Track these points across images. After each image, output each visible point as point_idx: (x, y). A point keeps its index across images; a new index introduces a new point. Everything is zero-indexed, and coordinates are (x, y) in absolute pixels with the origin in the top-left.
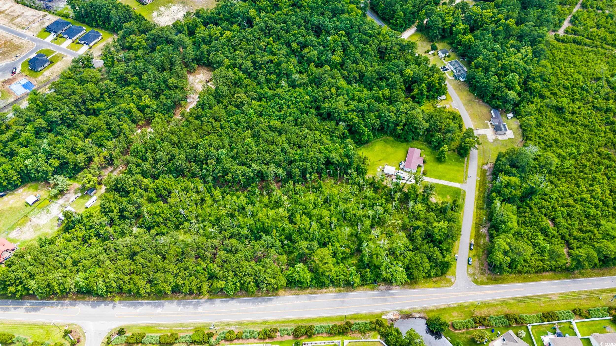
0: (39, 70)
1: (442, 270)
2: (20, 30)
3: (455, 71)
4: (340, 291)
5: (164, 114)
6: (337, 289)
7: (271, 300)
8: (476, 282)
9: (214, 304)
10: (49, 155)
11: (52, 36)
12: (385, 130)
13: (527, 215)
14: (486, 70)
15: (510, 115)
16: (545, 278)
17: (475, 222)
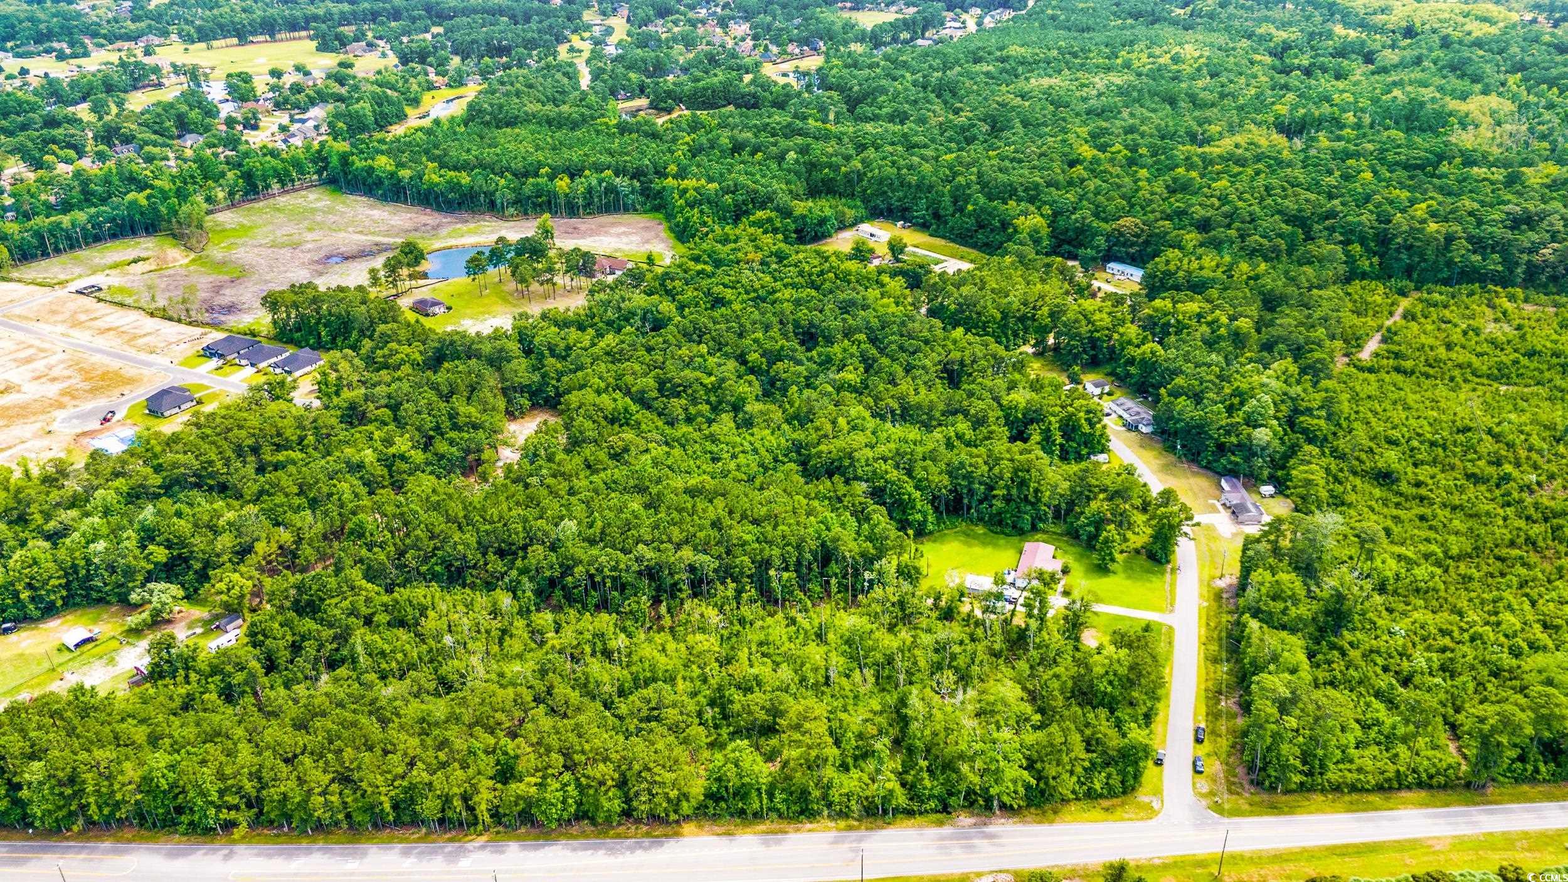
0: (167, 414)
1: (1123, 773)
2: (143, 356)
3: (1126, 416)
4: (850, 828)
5: (439, 477)
6: (842, 824)
7: (661, 844)
8: (1218, 808)
9: (503, 852)
10: (148, 536)
11: (214, 362)
12: (966, 501)
13: (1334, 666)
14: (1198, 398)
15: (1268, 489)
16: (1405, 803)
17: (1203, 687)
